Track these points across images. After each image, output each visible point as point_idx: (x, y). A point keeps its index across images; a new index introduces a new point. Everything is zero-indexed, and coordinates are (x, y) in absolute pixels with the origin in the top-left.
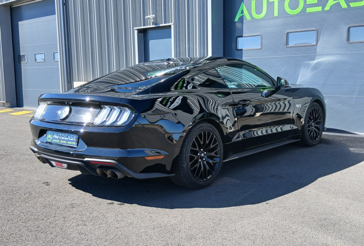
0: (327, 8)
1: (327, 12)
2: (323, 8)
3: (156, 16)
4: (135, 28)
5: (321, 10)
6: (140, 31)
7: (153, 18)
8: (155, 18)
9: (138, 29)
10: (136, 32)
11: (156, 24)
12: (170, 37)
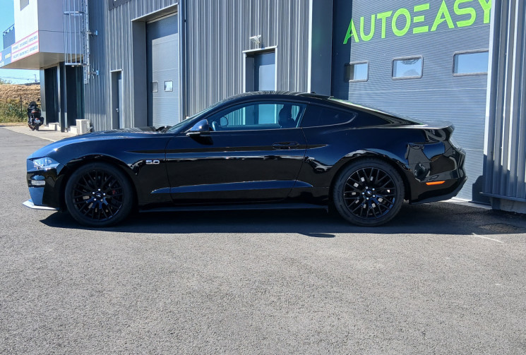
0: (434, 28)
1: (434, 33)
2: (430, 29)
3: (262, 36)
4: (244, 52)
5: (427, 31)
6: (249, 55)
7: (259, 39)
8: (262, 39)
9: (246, 53)
10: (244, 56)
11: (262, 47)
12: (274, 63)
